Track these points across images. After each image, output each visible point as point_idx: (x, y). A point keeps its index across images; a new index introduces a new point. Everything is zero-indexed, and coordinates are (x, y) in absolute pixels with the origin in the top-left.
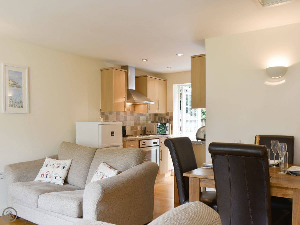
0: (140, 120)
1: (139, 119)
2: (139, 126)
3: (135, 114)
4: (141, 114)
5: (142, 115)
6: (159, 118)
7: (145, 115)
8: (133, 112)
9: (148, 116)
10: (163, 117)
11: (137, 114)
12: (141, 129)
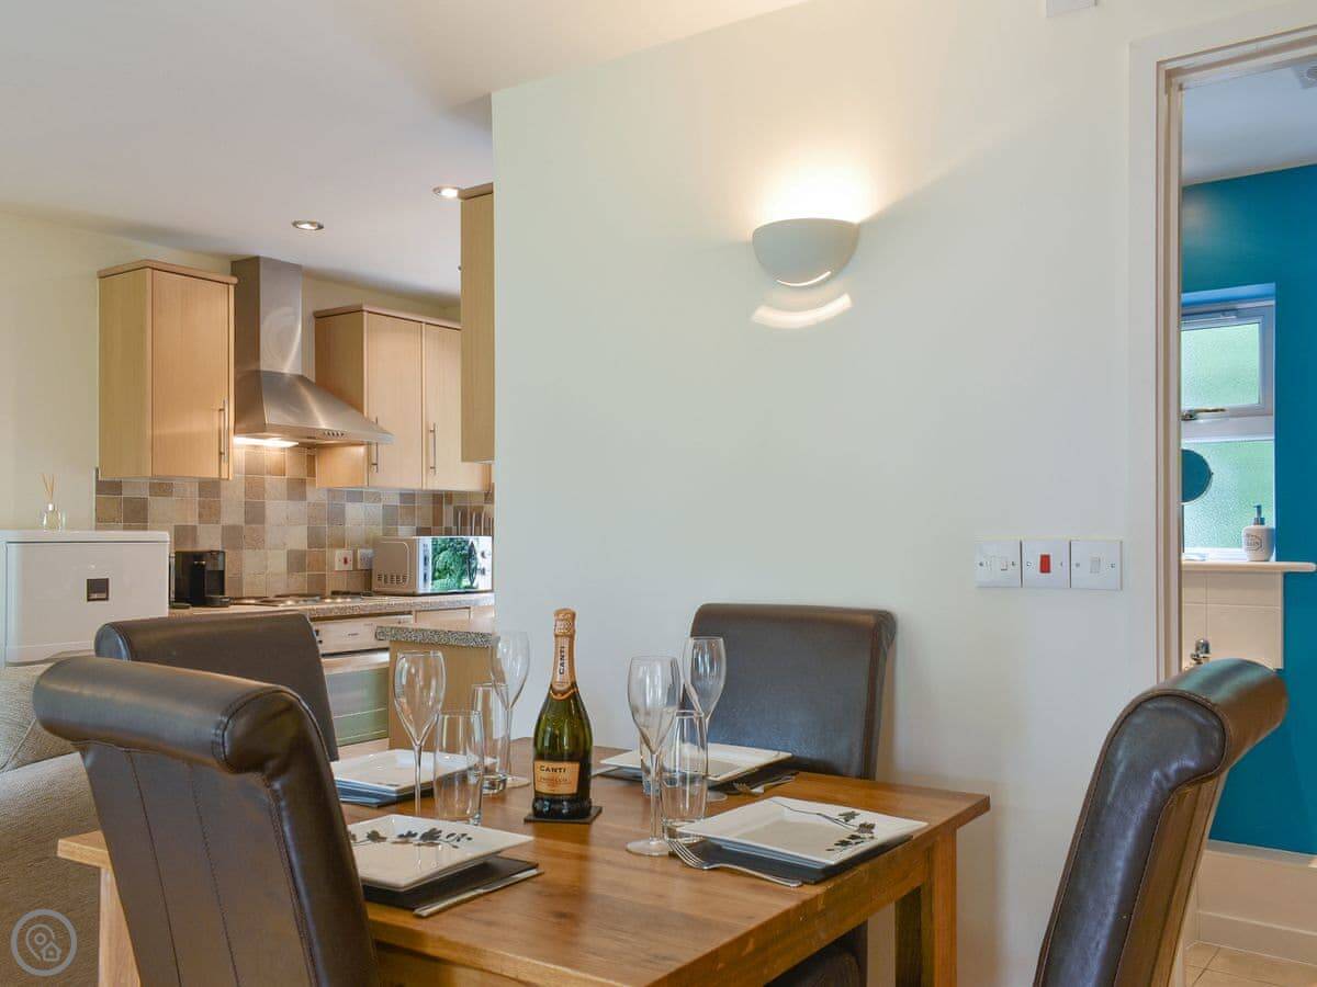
0: (348, 521)
1: (337, 517)
2: (337, 552)
3: (315, 494)
4: (349, 492)
5: (356, 496)
6: (456, 512)
7: (376, 497)
8: (302, 482)
9: (396, 501)
11: (329, 490)
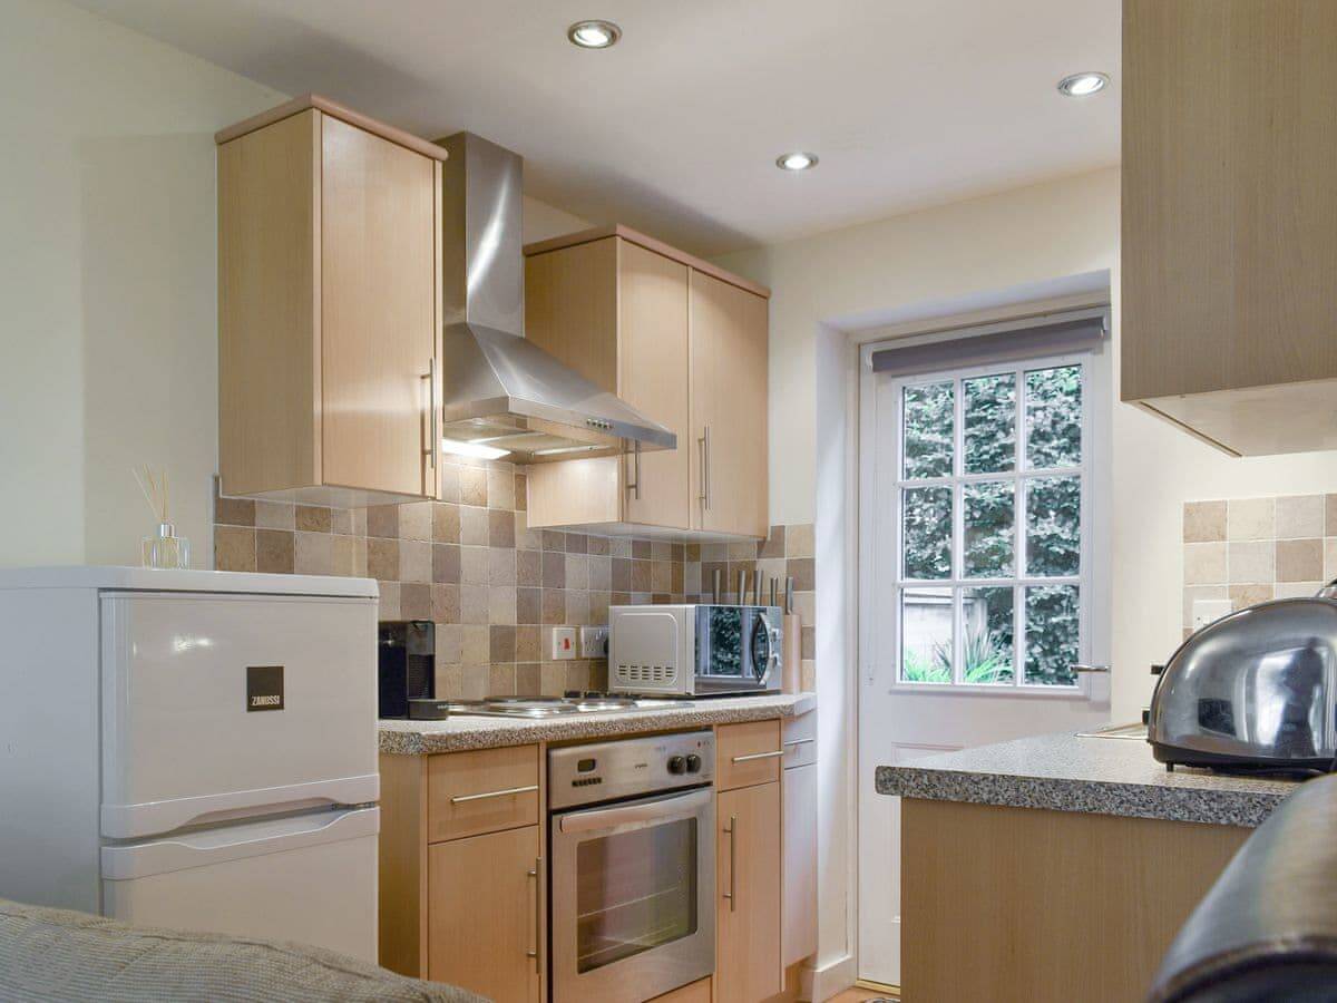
0: (568, 583)
2: (555, 630)
5: (579, 543)
6: (709, 572)
7: (604, 548)
8: (509, 518)
9: (628, 553)
10: (739, 567)
12: (573, 648)
